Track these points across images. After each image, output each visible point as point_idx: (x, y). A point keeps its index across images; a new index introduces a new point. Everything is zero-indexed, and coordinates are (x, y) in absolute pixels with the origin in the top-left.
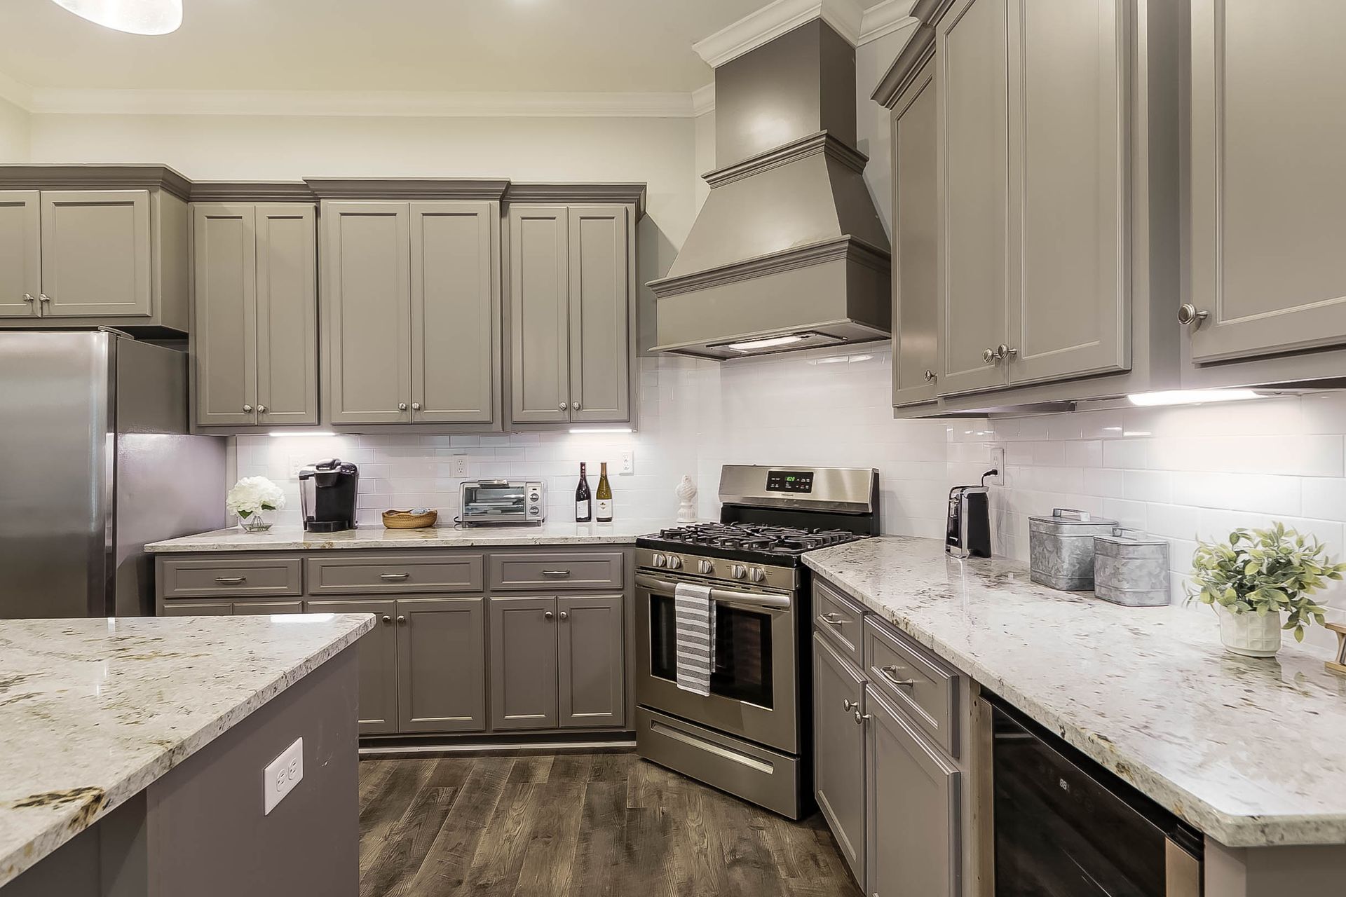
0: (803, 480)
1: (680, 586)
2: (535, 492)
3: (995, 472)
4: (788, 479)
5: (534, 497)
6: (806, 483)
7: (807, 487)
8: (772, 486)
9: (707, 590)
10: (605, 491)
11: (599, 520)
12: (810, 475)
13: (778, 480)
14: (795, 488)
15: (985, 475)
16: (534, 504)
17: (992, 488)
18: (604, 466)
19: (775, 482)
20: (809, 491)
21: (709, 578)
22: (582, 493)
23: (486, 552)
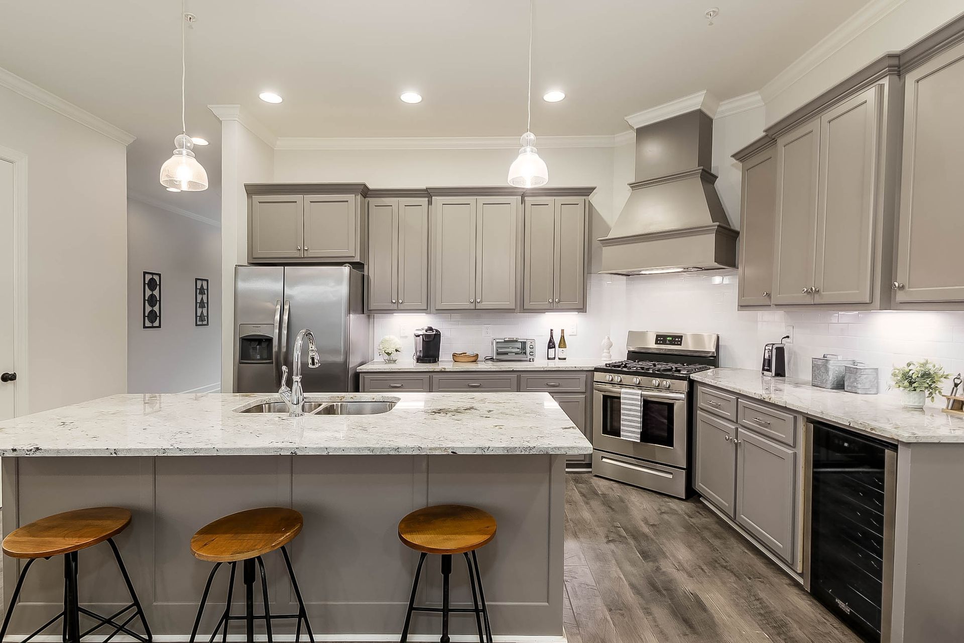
0: (677, 339)
1: (623, 390)
2: (532, 344)
3: (788, 337)
4: (668, 338)
5: (531, 347)
6: (678, 341)
7: (679, 343)
8: (659, 342)
9: (640, 392)
10: (563, 343)
11: (559, 359)
12: (681, 337)
13: (661, 339)
14: (672, 343)
15: (783, 338)
16: (532, 350)
17: (787, 345)
18: (563, 331)
19: (660, 340)
20: (680, 345)
21: (639, 386)
22: (551, 345)
23: (519, 373)
